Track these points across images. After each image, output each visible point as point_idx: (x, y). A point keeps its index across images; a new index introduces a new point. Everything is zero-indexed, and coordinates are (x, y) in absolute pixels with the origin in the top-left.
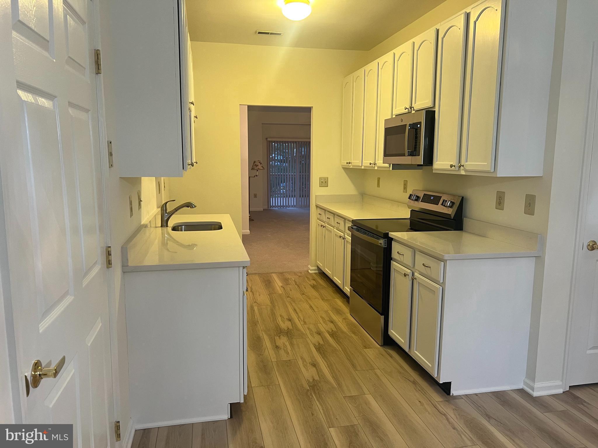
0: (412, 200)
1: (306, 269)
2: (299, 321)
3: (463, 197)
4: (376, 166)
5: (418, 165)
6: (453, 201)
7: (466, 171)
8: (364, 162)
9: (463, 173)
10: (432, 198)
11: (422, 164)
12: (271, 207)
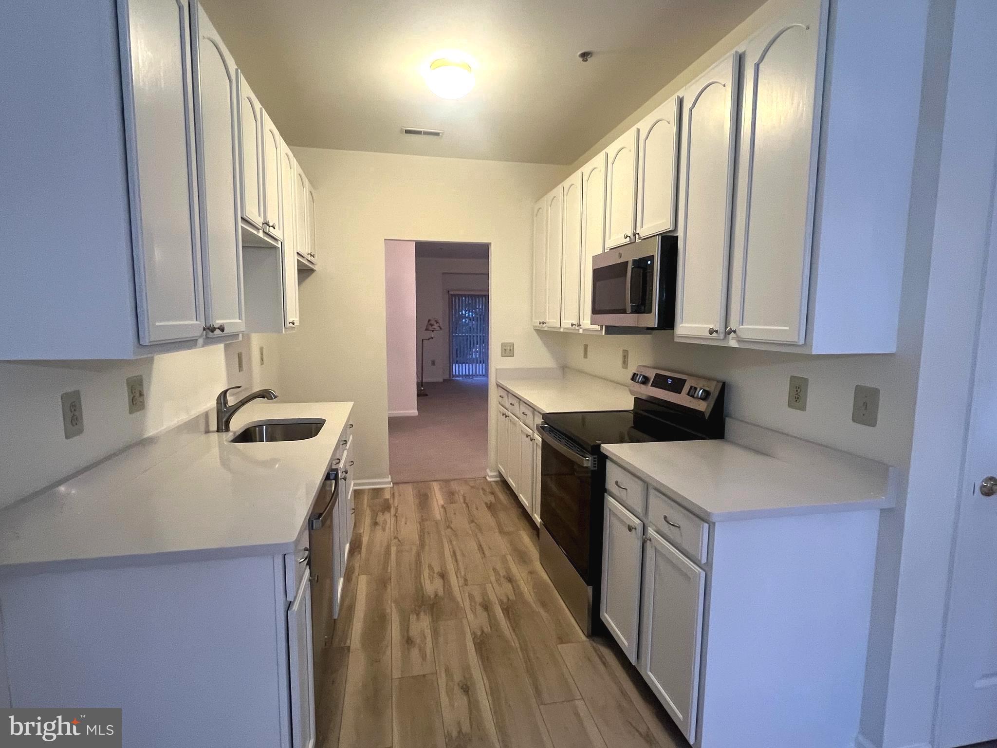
0: (636, 382)
1: (482, 475)
2: (457, 577)
3: (724, 384)
4: (581, 328)
5: (648, 329)
6: (707, 389)
7: (740, 341)
8: (564, 321)
9: (733, 343)
10: (670, 381)
11: (656, 326)
12: (453, 376)
